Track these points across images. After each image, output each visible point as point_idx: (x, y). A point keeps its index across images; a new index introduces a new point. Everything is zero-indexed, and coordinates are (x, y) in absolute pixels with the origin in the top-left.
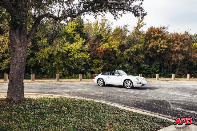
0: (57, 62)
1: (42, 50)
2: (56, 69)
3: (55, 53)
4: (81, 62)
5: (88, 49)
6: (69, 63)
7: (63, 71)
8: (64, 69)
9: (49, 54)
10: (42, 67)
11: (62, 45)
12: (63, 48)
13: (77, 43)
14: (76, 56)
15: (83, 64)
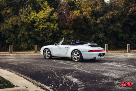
0: (22, 34)
1: (6, 21)
2: (21, 41)
3: (19, 24)
4: (48, 33)
5: (56, 18)
6: (34, 34)
7: (28, 44)
8: (29, 41)
9: (13, 25)
10: (7, 39)
11: (27, 15)
12: (28, 17)
13: (43, 11)
14: (41, 26)
15: (50, 35)
